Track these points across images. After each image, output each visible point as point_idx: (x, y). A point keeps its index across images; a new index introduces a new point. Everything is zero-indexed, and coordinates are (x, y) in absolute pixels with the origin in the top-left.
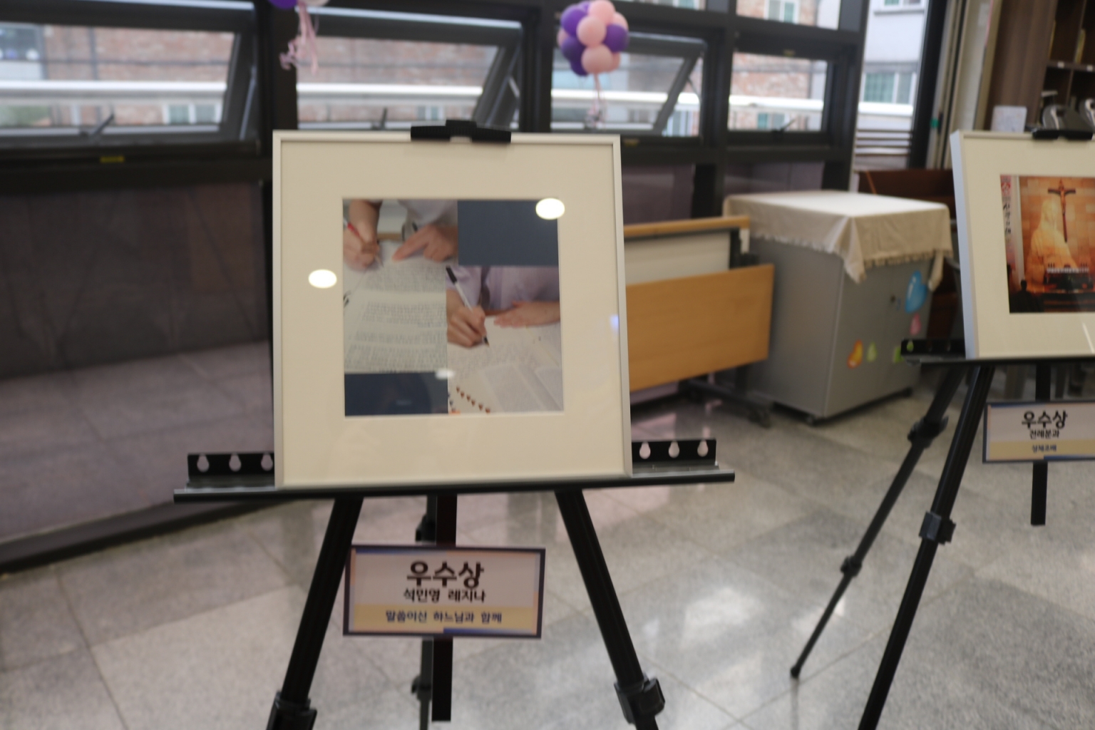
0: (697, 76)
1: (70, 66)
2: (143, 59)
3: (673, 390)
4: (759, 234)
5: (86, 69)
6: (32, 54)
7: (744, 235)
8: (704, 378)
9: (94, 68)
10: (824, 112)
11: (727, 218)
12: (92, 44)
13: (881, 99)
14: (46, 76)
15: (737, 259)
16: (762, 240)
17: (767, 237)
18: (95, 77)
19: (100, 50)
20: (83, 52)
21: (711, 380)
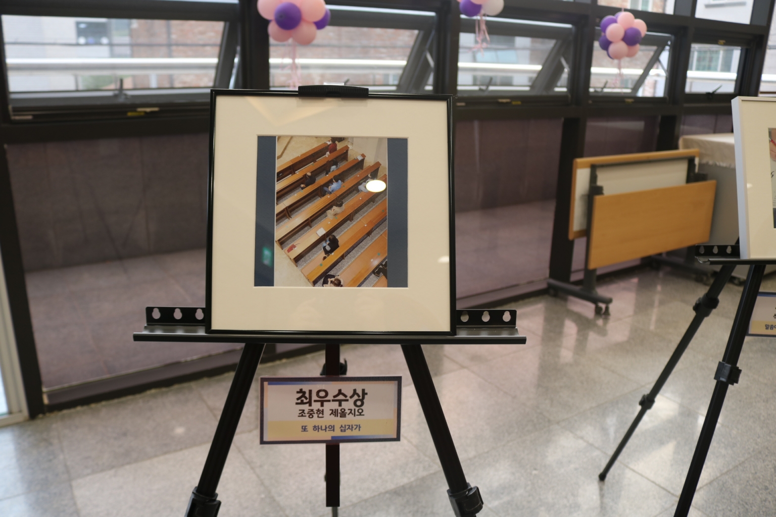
0: (665, 57)
1: (150, 48)
2: (201, 42)
3: (637, 263)
4: (704, 161)
5: (164, 50)
6: (105, 40)
7: (697, 161)
8: (660, 254)
9: (170, 48)
10: (736, 81)
11: (681, 151)
12: (169, 33)
13: (709, 69)
14: (113, 55)
15: (693, 176)
16: (707, 164)
17: (711, 162)
18: (170, 56)
19: (174, 37)
20: (162, 39)
21: (664, 256)
